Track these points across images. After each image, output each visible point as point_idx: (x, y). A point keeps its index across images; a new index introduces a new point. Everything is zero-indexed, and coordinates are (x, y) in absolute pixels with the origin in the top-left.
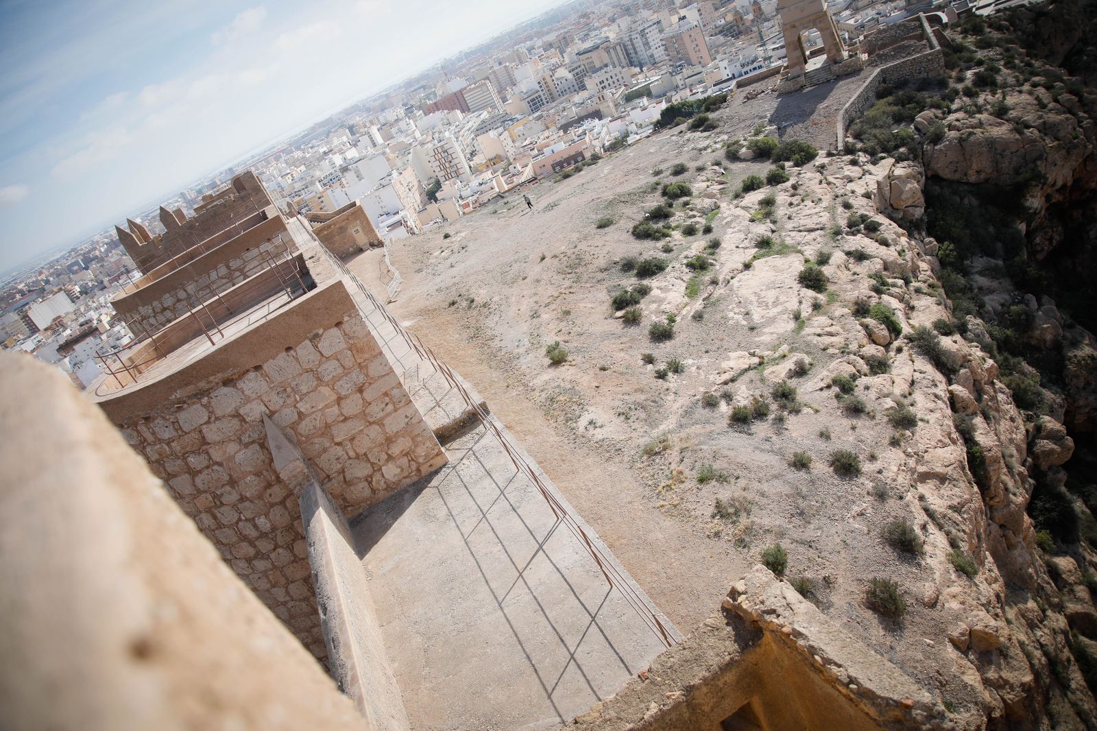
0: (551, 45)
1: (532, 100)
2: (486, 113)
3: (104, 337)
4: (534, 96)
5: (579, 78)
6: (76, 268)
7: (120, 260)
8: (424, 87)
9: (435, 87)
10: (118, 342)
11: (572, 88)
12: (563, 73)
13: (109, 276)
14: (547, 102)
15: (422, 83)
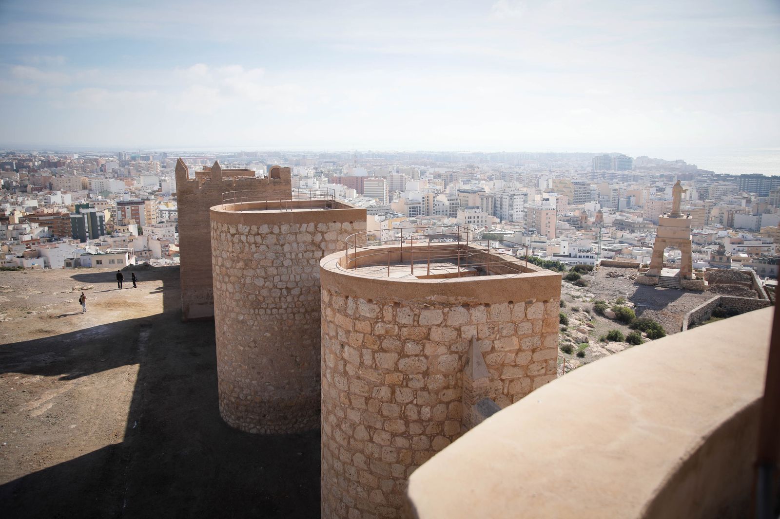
0: (439, 176)
1: (413, 208)
2: (374, 201)
3: (11, 227)
4: (416, 205)
5: (453, 208)
6: (8, 167)
7: (50, 178)
8: (334, 163)
9: (343, 166)
10: (20, 236)
11: (445, 212)
12: (443, 199)
13: (34, 185)
14: (423, 214)
15: (335, 160)
